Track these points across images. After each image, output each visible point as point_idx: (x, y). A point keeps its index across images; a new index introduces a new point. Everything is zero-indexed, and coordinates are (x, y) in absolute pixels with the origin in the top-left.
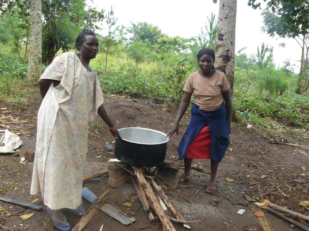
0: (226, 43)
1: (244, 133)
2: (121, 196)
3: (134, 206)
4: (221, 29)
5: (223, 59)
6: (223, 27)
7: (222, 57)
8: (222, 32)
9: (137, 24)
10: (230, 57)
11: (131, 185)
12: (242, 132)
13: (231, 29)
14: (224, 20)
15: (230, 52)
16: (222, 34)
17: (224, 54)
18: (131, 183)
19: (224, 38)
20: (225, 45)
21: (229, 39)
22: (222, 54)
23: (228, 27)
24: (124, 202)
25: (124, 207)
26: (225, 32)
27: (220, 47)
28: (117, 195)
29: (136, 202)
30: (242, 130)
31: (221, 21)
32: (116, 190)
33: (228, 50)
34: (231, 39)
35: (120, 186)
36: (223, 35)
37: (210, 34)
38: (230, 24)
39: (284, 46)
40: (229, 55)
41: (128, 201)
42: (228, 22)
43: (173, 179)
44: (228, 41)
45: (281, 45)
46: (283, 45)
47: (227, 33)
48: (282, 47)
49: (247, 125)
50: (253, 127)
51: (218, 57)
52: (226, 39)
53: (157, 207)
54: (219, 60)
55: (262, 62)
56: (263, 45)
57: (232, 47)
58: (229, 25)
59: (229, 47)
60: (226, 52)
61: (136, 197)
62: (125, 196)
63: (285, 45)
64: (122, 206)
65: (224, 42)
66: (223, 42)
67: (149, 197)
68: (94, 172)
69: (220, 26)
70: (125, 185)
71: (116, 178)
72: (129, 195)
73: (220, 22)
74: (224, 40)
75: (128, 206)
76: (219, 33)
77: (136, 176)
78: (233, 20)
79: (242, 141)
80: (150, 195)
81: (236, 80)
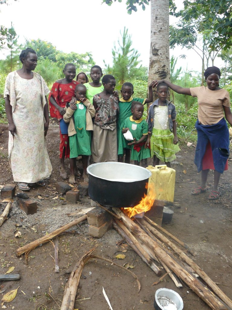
0: (162, 58)
1: (187, 152)
2: (109, 247)
3: (128, 257)
4: (155, 43)
5: (159, 75)
6: (157, 41)
7: (159, 73)
8: (157, 47)
9: (30, 41)
10: (166, 73)
11: (115, 232)
12: (186, 152)
13: (166, 43)
14: (158, 33)
15: (166, 68)
16: (156, 49)
17: (161, 70)
18: (114, 229)
19: (159, 53)
20: (161, 60)
21: (164, 54)
22: (158, 70)
23: (162, 41)
24: (115, 254)
25: (119, 261)
26: (160, 46)
27: (155, 63)
28: (104, 247)
29: (129, 251)
30: (184, 148)
31: (154, 34)
32: (100, 240)
33: (164, 66)
34: (166, 53)
35: (104, 235)
36: (158, 50)
37: (123, 49)
38: (164, 37)
39: (184, 58)
40: (165, 71)
41: (119, 252)
42: (162, 36)
43: (159, 218)
44: (164, 56)
45: (181, 57)
46: (184, 56)
47: (162, 47)
48: (183, 58)
49: (186, 144)
50: (193, 144)
51: (154, 74)
52: (161, 54)
53: (161, 252)
54: (155, 77)
55: (172, 76)
56: (173, 57)
57: (167, 62)
58: (163, 39)
59: (165, 62)
60: (162, 67)
61: (126, 245)
62: (113, 246)
63: (185, 56)
64: (115, 259)
65: (160, 57)
66: (158, 58)
67: (146, 242)
68: (65, 220)
69: (154, 41)
70: (108, 232)
71: (100, 226)
72: (117, 245)
73: (153, 36)
74: (160, 55)
75: (122, 258)
76: (154, 48)
77: (121, 219)
78: (167, 33)
79: (190, 161)
80: (147, 240)
81: (143, 94)
